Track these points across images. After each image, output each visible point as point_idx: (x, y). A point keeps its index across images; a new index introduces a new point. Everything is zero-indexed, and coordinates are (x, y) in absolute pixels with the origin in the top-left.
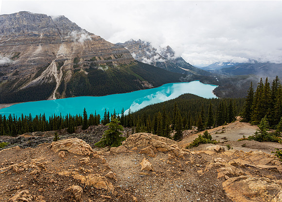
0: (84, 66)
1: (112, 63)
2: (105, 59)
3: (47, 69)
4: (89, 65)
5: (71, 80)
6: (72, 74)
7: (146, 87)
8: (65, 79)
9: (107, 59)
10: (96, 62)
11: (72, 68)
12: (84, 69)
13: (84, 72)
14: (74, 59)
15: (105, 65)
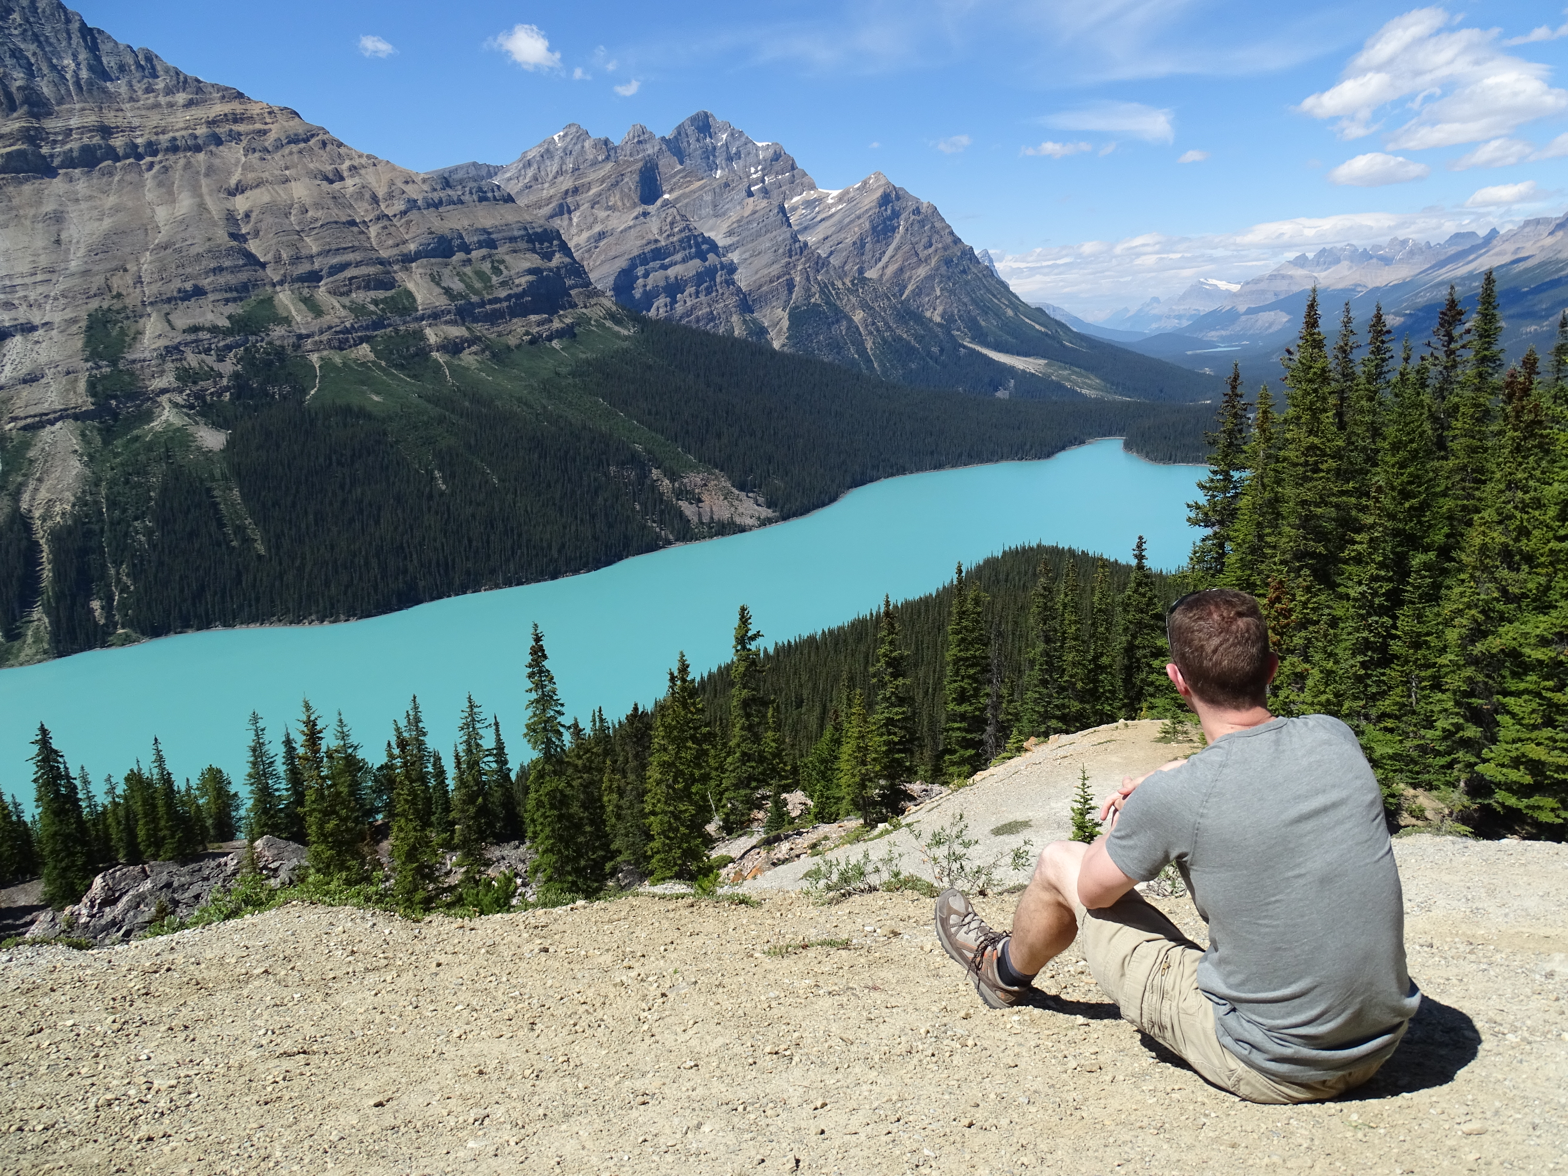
0: (186, 376)
1: (419, 337)
2: (357, 310)
4: (228, 367)
5: (80, 501)
6: (81, 455)
7: (715, 517)
8: (26, 497)
9: (372, 307)
10: (282, 337)
11: (80, 401)
12: (183, 406)
13: (191, 429)
14: (83, 324)
15: (363, 364)
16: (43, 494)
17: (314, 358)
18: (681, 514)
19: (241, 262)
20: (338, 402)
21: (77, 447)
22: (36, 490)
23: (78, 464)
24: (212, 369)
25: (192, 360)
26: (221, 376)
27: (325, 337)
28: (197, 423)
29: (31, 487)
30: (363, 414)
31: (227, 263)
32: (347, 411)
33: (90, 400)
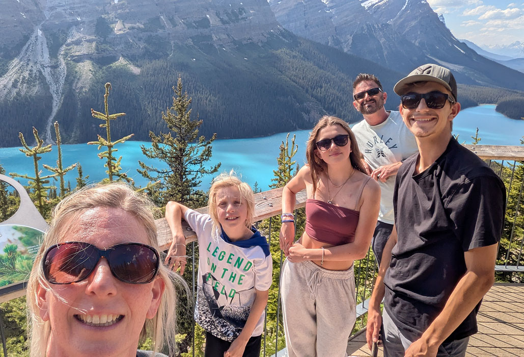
0: (128, 46)
1: (210, 37)
2: (189, 25)
3: (23, 53)
5: (91, 90)
6: (92, 72)
8: (74, 85)
9: (194, 24)
10: (162, 34)
11: (93, 51)
12: (126, 57)
13: (129, 66)
14: (95, 23)
15: (189, 46)
16: (79, 85)
17: (172, 42)
18: (302, 117)
19: (150, 3)
20: (180, 61)
21: (91, 69)
22: (77, 83)
23: (91, 75)
26: (140, 47)
27: (176, 35)
28: (130, 64)
29: (76, 82)
30: (188, 66)
32: (182, 64)
33: (96, 51)
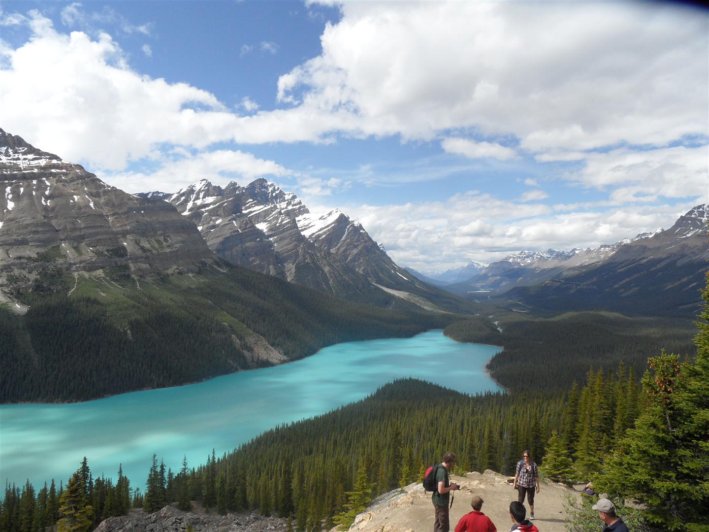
1: (127, 267)
2: (99, 254)
4: (33, 276)
7: (260, 359)
9: (106, 253)
10: (61, 264)
12: (8, 293)
13: (10, 304)
15: (98, 279)
17: (76, 274)
18: (244, 357)
19: (47, 229)
20: (85, 295)
24: (25, 277)
25: (16, 272)
26: (29, 280)
27: (82, 265)
28: (14, 302)
30: (95, 302)
31: (40, 229)
32: (88, 300)
